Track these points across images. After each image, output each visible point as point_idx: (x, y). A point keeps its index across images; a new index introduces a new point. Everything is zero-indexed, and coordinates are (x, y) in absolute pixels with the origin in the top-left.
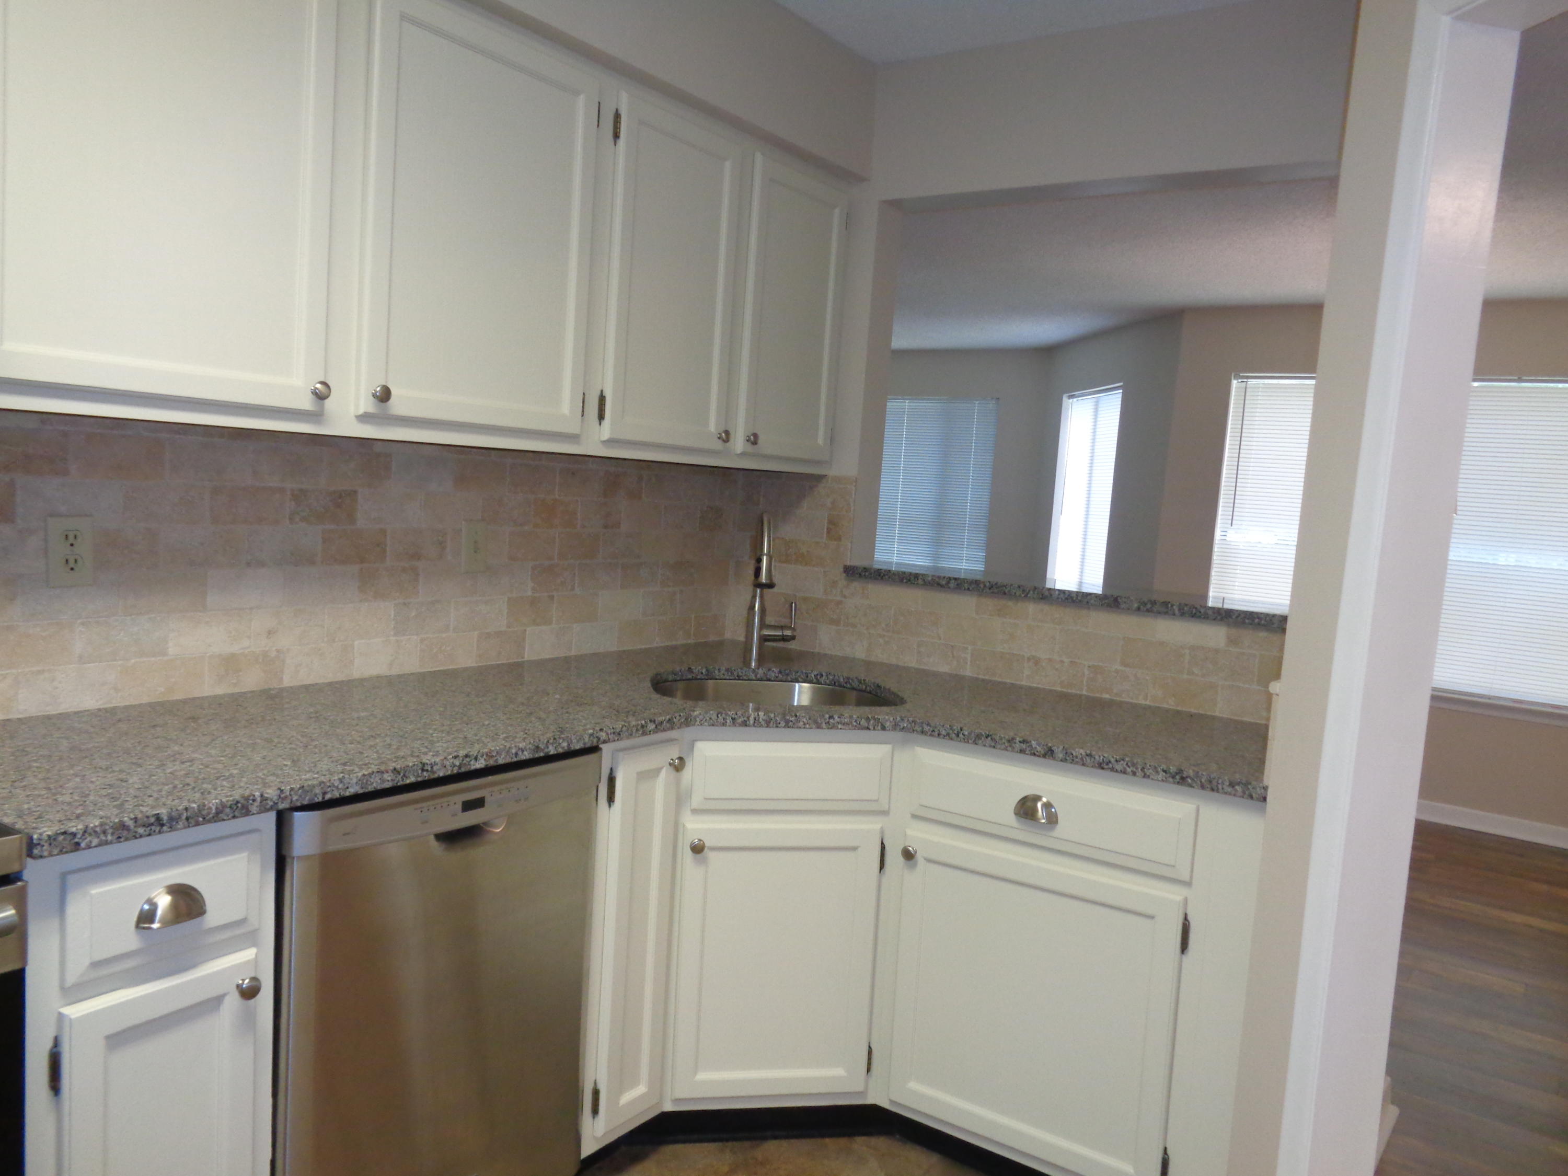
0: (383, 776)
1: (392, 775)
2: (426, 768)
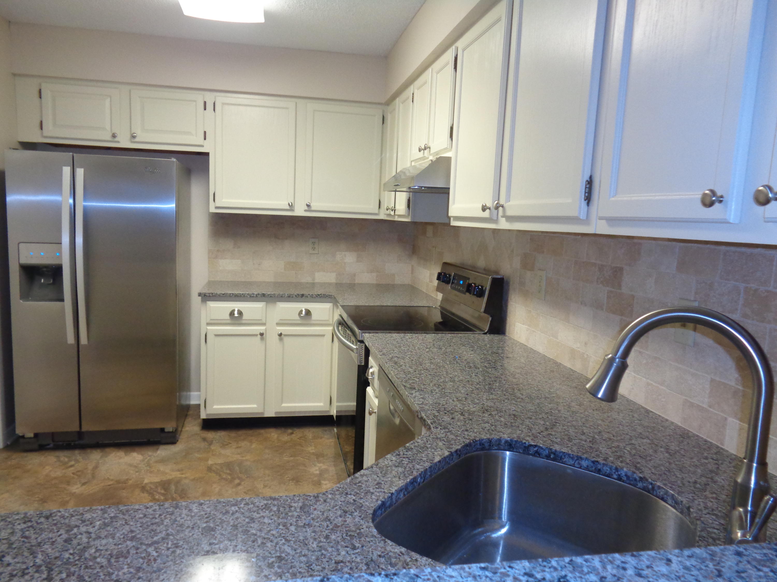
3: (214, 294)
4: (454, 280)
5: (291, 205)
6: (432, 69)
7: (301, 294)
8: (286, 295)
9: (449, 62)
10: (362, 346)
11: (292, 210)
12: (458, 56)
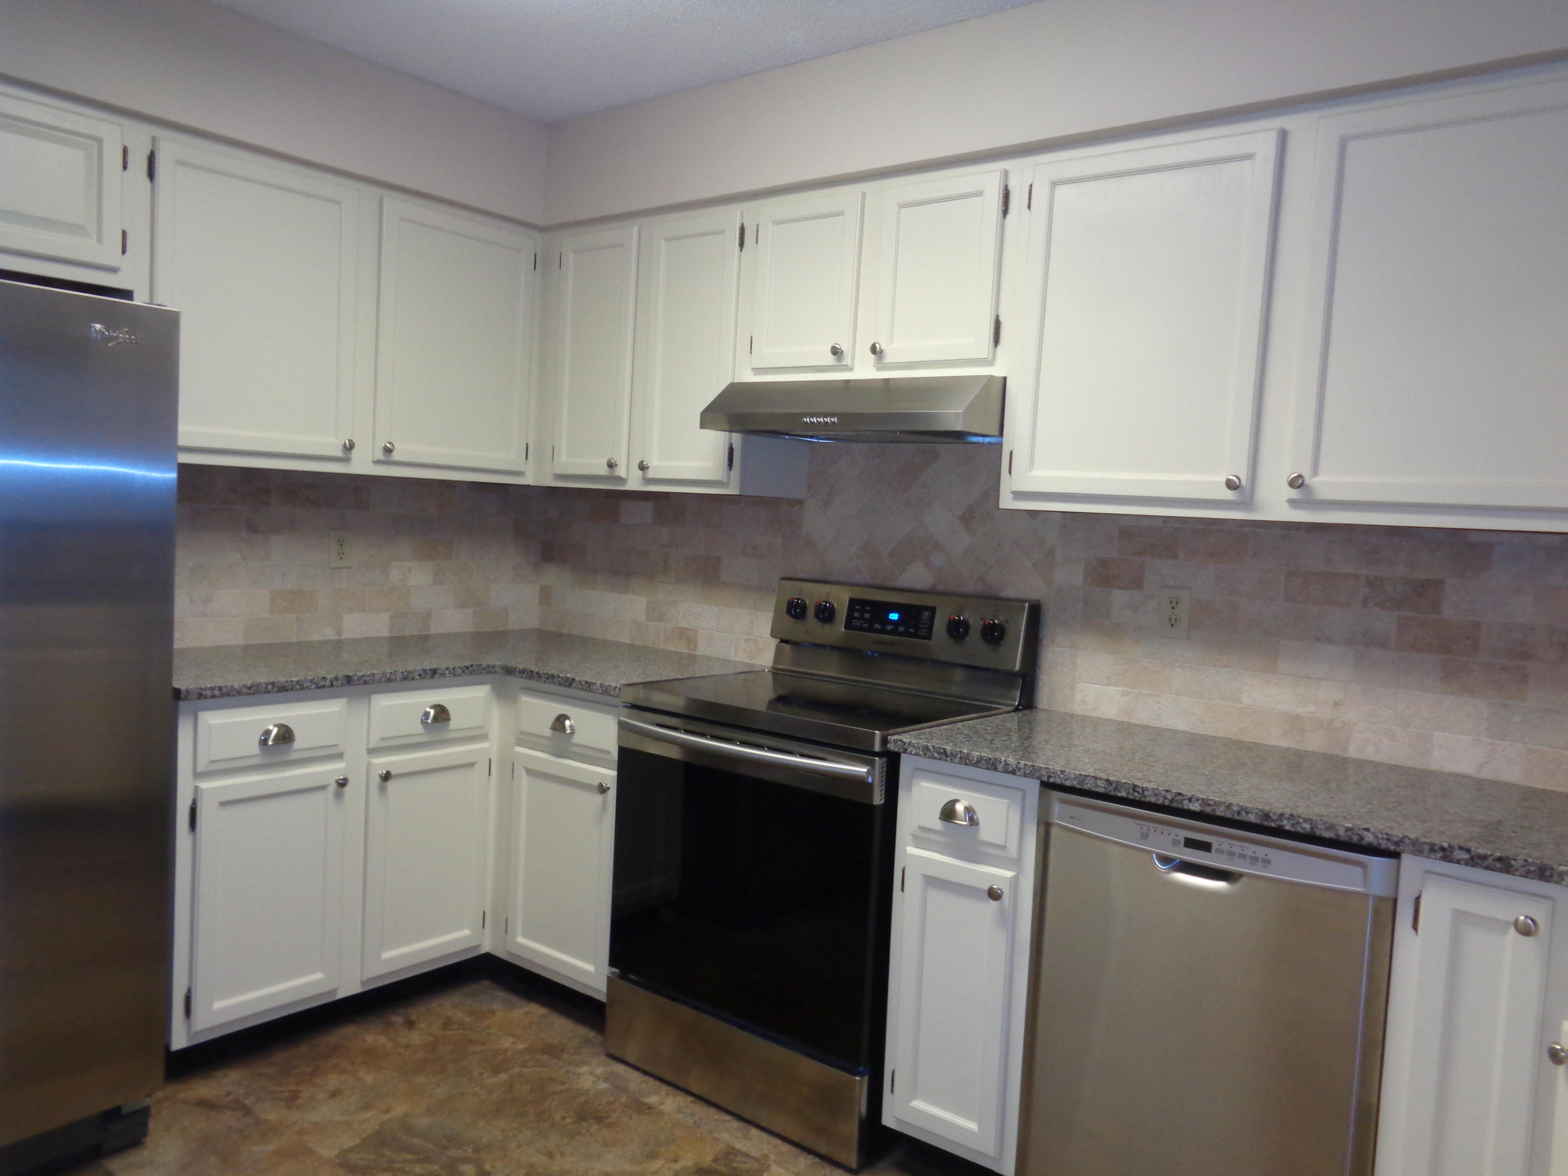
0: (1096, 782)
1: (1105, 783)
2: (1137, 789)
3: (224, 690)
4: (857, 613)
5: (349, 447)
6: (864, 194)
7: (430, 669)
8: (399, 676)
9: (979, 194)
10: (883, 764)
11: (346, 460)
12: (1010, 188)
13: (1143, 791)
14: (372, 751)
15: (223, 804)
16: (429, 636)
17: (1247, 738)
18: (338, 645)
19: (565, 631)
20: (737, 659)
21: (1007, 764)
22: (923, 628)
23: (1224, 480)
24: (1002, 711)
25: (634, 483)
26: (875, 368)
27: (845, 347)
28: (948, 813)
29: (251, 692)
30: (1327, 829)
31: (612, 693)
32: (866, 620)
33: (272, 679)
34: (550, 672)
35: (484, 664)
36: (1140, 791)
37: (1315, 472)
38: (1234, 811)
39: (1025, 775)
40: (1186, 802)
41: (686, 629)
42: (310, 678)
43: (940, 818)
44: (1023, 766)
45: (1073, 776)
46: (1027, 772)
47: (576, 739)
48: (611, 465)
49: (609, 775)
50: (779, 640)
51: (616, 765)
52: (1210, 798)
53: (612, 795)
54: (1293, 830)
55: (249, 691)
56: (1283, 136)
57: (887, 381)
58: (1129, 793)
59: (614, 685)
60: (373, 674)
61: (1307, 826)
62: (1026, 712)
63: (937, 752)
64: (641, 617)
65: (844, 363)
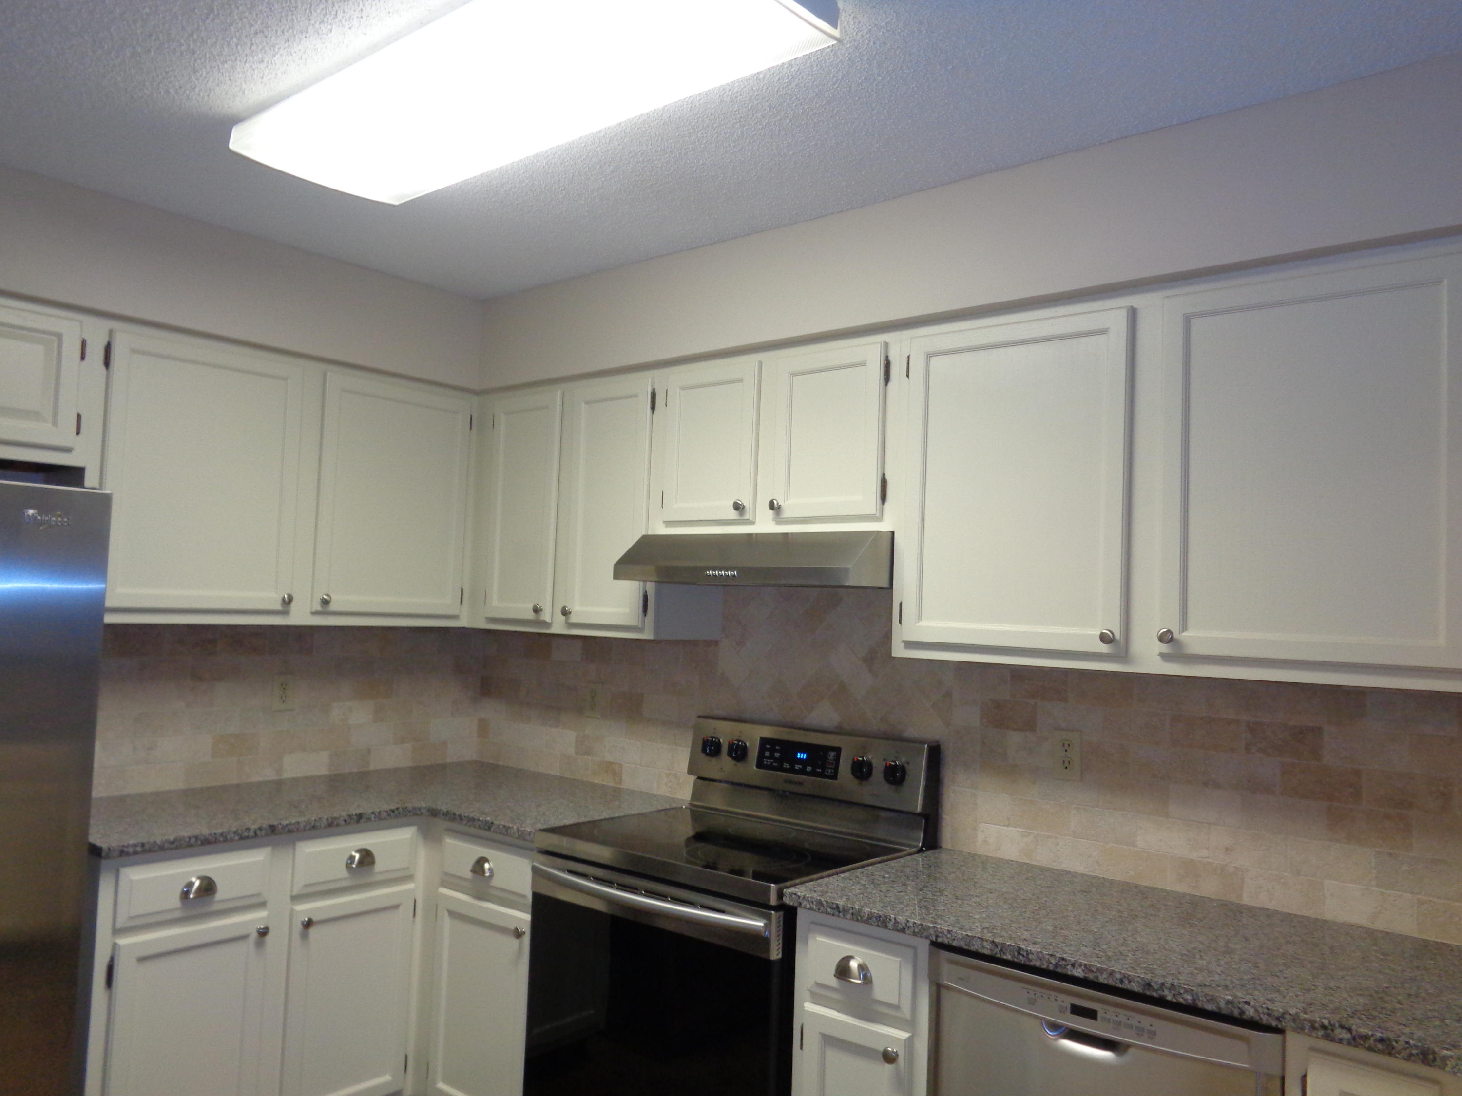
0: (982, 943)
1: (991, 945)
2: (1022, 952)
3: (147, 846)
4: (769, 753)
5: (288, 602)
6: (761, 363)
7: (356, 815)
8: (324, 822)
9: (863, 364)
10: (779, 918)
11: (285, 612)
12: (891, 358)
13: (1028, 954)
14: (296, 898)
15: (142, 959)
16: (369, 772)
17: (1144, 883)
18: (279, 784)
19: (501, 763)
20: (660, 793)
21: (896, 922)
22: (829, 768)
23: (1099, 633)
24: (905, 853)
25: (558, 627)
26: (774, 522)
27: (746, 502)
28: (843, 971)
29: (174, 845)
30: (1208, 1001)
31: (528, 838)
32: (776, 759)
33: (196, 832)
34: (471, 815)
35: (410, 806)
36: (1025, 954)
37: (1184, 627)
38: (1117, 979)
39: (915, 934)
40: (1069, 967)
41: (611, 763)
42: (234, 829)
43: (835, 976)
44: (912, 925)
45: (960, 936)
46: (916, 930)
47: (495, 882)
48: (536, 610)
49: (523, 918)
50: (696, 777)
51: (530, 910)
52: (1092, 964)
53: (527, 939)
54: (1175, 1000)
55: (171, 846)
56: (1133, 314)
57: (786, 535)
58: (1013, 956)
59: (529, 831)
60: (298, 823)
61: (1189, 997)
62: (929, 853)
63: (830, 908)
64: (571, 751)
65: (747, 517)
